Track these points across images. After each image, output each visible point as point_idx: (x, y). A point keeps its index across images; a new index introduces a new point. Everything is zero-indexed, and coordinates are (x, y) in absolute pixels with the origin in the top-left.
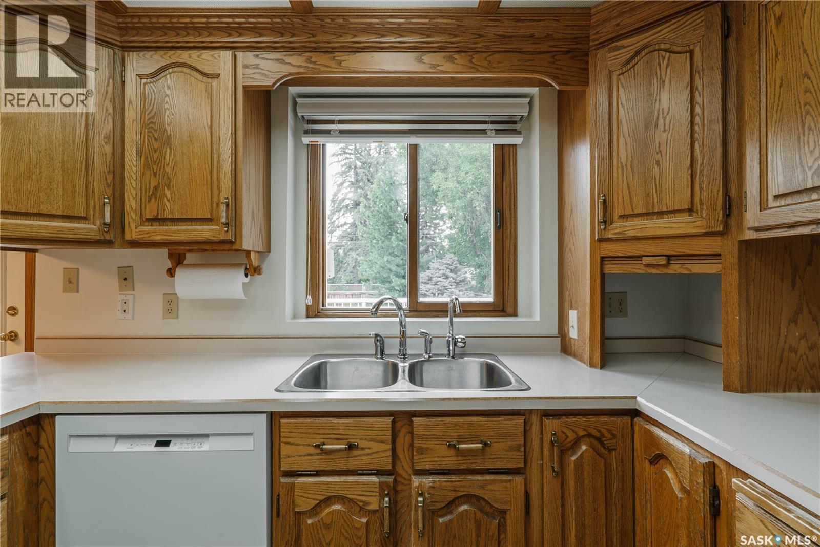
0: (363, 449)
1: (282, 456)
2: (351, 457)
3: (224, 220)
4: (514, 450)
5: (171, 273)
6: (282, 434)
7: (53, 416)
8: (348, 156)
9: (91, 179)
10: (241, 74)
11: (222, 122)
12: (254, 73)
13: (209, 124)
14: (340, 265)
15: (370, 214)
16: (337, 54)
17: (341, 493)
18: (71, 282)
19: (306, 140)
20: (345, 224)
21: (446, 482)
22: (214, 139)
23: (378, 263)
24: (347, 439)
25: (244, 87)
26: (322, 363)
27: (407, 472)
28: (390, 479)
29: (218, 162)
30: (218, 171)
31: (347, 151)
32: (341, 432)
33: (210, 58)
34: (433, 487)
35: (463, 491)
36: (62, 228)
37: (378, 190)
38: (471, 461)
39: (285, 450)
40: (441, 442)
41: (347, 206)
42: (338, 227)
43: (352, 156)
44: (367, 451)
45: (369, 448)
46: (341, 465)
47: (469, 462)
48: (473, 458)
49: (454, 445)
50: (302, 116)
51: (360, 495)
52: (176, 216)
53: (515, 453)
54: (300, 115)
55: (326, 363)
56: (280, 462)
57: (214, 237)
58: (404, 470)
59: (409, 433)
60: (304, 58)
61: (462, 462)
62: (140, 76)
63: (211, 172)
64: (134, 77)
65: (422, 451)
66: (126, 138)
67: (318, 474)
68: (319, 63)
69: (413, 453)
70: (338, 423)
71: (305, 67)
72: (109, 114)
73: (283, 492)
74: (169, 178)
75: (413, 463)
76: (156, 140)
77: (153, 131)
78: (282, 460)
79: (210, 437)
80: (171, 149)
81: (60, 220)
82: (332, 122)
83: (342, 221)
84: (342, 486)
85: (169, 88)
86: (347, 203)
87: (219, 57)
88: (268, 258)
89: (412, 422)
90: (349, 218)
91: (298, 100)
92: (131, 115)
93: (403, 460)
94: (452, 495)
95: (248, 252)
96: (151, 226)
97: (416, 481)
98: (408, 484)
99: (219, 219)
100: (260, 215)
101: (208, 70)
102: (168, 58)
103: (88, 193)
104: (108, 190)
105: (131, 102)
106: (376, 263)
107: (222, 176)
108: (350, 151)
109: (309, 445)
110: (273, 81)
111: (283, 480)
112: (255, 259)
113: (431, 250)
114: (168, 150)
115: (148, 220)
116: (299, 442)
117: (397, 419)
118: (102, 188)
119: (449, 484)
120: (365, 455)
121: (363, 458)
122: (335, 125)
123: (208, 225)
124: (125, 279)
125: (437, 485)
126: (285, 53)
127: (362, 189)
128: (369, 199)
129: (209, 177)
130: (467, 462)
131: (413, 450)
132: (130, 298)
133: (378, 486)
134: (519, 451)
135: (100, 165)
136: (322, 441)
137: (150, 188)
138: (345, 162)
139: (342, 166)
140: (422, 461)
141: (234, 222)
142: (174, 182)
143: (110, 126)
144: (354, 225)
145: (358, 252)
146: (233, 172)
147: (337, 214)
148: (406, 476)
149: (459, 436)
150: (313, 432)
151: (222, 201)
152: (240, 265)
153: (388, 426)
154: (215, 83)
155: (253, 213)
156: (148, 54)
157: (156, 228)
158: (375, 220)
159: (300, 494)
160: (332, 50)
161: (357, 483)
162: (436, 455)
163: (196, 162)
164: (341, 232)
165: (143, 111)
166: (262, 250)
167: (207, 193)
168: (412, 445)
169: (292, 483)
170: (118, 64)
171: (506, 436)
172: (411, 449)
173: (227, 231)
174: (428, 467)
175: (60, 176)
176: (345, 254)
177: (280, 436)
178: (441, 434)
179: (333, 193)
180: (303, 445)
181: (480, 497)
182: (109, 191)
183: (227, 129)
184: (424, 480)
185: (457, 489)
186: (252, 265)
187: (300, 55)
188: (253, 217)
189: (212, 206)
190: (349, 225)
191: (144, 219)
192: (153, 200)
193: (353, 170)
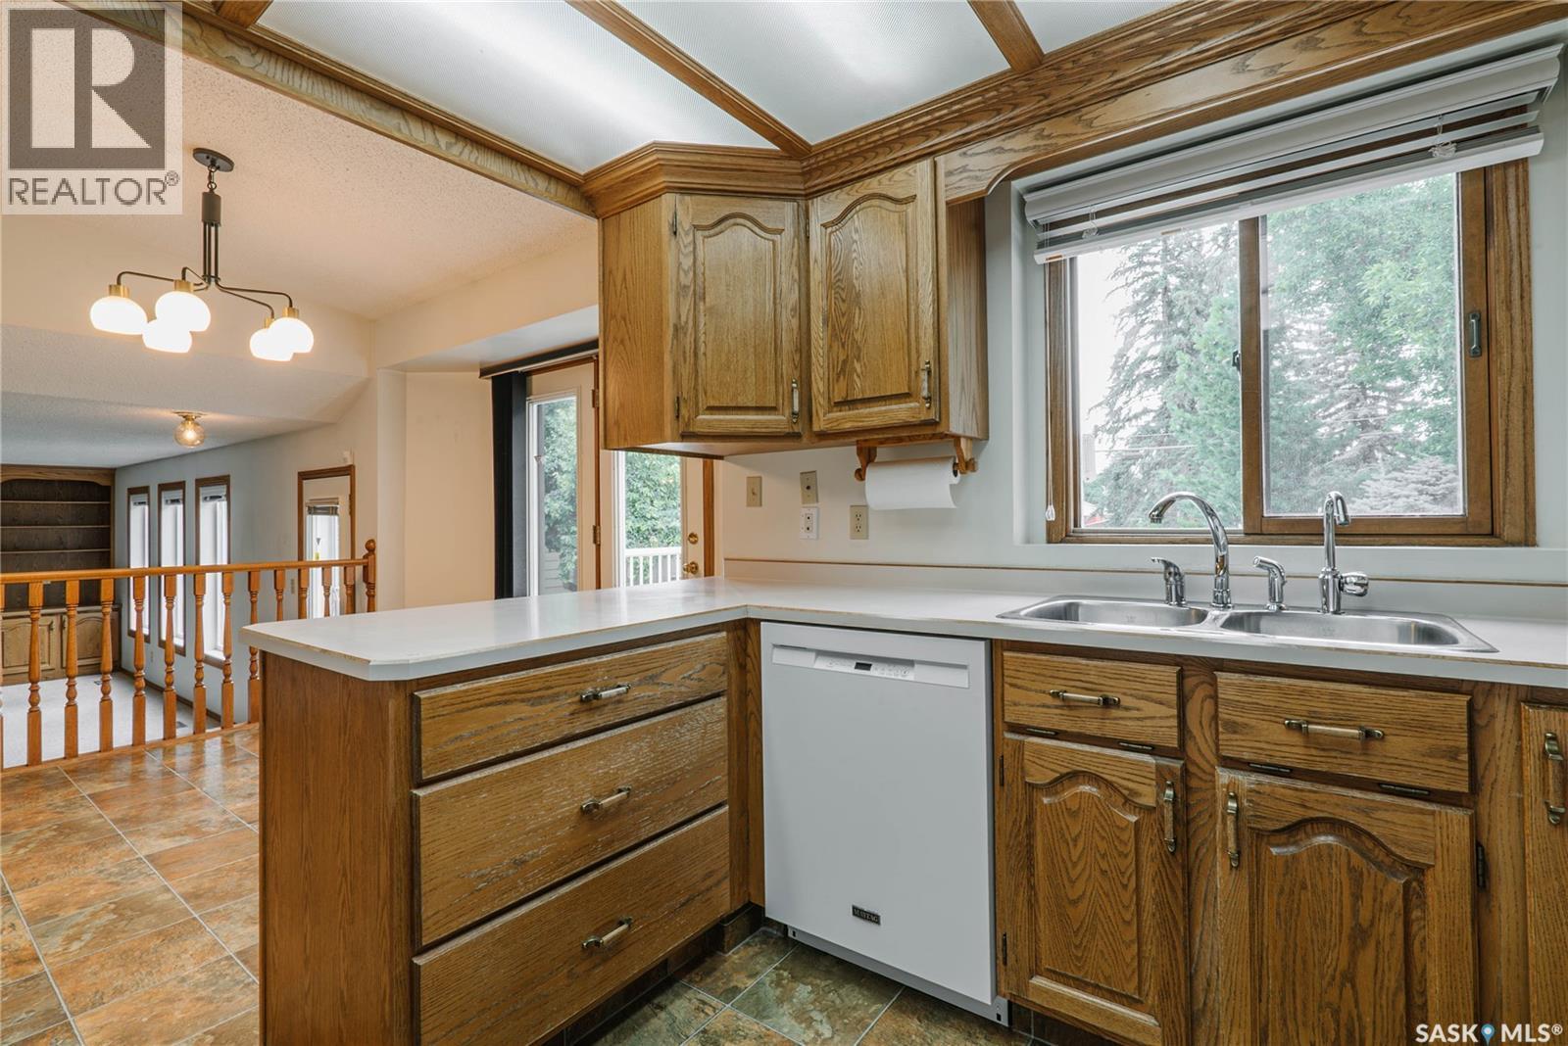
0: (1127, 709)
1: (1006, 702)
2: (1108, 719)
3: (925, 393)
4: (1443, 757)
5: (860, 474)
6: (1006, 673)
7: (757, 622)
8: (1148, 269)
9: (779, 363)
10: (943, 186)
11: (920, 259)
12: (961, 180)
13: (905, 266)
14: (1135, 497)
15: (1200, 383)
16: (1084, 110)
17: (1093, 769)
18: (755, 495)
19: (1042, 258)
20: (1146, 411)
21: (1284, 787)
22: (911, 285)
23: (1221, 486)
24: (1101, 691)
25: (947, 203)
26: (1071, 604)
27: (1208, 762)
28: (1177, 765)
29: (917, 315)
30: (917, 327)
31: (1145, 259)
32: (1092, 678)
33: (904, 177)
34: (1259, 792)
35: (1322, 811)
36: (756, 421)
37: (1218, 329)
38: (1339, 761)
39: (1011, 694)
40: (1273, 718)
41: (1148, 375)
42: (1129, 420)
43: (1158, 268)
44: (1135, 714)
45: (1138, 710)
46: (1092, 727)
47: (1334, 760)
48: (1343, 755)
49: (1299, 727)
50: (1035, 221)
51: (1125, 779)
52: (868, 395)
53: (1444, 762)
54: (1030, 220)
55: (1077, 605)
56: (1003, 711)
57: (913, 417)
58: (1203, 756)
59: (1211, 697)
60: (1031, 135)
61: (1318, 759)
62: (825, 226)
63: (908, 331)
64: (818, 227)
65: (1233, 727)
66: (812, 306)
67: (1057, 735)
68: (1055, 134)
69: (1217, 730)
70: (1087, 665)
71: (1035, 147)
72: (795, 281)
73: (1007, 752)
74: (859, 348)
75: (1217, 745)
76: (844, 301)
77: (840, 291)
78: (1006, 708)
79: (916, 666)
80: (860, 309)
81: (754, 412)
82: (1085, 218)
83: (1136, 406)
84: (1095, 760)
85: (857, 231)
86: (1148, 369)
87: (915, 171)
88: (985, 450)
89: (1215, 678)
90: (1153, 399)
91: (1028, 198)
92: (817, 275)
93: (1200, 740)
94: (1298, 814)
95: (957, 438)
96: (840, 411)
97: (1224, 776)
98: (1211, 781)
99: (919, 390)
100: (974, 384)
101: (901, 194)
102: (855, 193)
103: (778, 379)
104: (795, 372)
105: (816, 261)
106: (1217, 488)
107: (922, 334)
108: (1152, 259)
109: (1044, 692)
110: (986, 183)
111: (1008, 735)
112: (966, 449)
113: (1379, 455)
114: (857, 311)
115: (837, 404)
116: (1029, 686)
117: (1187, 673)
118: (790, 371)
119: (1291, 792)
120: (1130, 718)
121: (1129, 723)
122: (1090, 222)
123: (906, 402)
124: (808, 488)
125: (1267, 789)
126: (1003, 137)
127: (1184, 333)
128: (1198, 352)
129: (905, 337)
130: (1329, 760)
131: (1217, 724)
132: (814, 512)
133: (1154, 770)
134: (1454, 758)
135: (787, 345)
136: (1064, 688)
137: (838, 362)
138: (1141, 282)
139: (1136, 292)
140: (1235, 743)
141: (938, 396)
142: (864, 351)
143: (795, 296)
144: (1163, 413)
145: (1175, 469)
146: (936, 325)
147: (1126, 393)
148: (1207, 767)
149: (1309, 712)
150: (1050, 674)
151: (921, 367)
152: (945, 459)
153: (1170, 679)
154: (910, 208)
155: (963, 380)
156: (832, 196)
157: (846, 413)
158: (1212, 394)
159: (1031, 758)
160: (1078, 106)
161: (1120, 760)
162: (1262, 739)
163: (889, 321)
164: (1135, 430)
165: (830, 268)
166: (976, 436)
167: (904, 360)
168: (1215, 717)
169: (1020, 741)
170: (802, 217)
171: (1420, 726)
172: (1213, 725)
173: (929, 408)
174: (1246, 756)
175: (753, 364)
176: (1147, 474)
177: (1003, 675)
178: (1272, 704)
179: (1115, 352)
180: (1036, 691)
181: (1362, 830)
182: (797, 374)
183: (927, 267)
184: (1240, 777)
185: (1307, 804)
186: (963, 457)
187: (1026, 132)
188: (963, 388)
189: (910, 376)
190: (1153, 414)
191: (832, 403)
192: (842, 377)
193: (1160, 296)
